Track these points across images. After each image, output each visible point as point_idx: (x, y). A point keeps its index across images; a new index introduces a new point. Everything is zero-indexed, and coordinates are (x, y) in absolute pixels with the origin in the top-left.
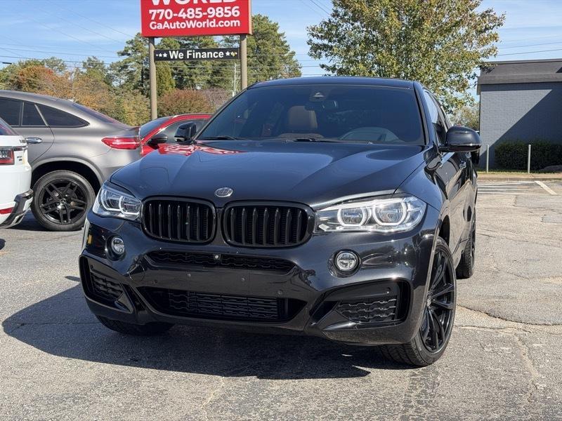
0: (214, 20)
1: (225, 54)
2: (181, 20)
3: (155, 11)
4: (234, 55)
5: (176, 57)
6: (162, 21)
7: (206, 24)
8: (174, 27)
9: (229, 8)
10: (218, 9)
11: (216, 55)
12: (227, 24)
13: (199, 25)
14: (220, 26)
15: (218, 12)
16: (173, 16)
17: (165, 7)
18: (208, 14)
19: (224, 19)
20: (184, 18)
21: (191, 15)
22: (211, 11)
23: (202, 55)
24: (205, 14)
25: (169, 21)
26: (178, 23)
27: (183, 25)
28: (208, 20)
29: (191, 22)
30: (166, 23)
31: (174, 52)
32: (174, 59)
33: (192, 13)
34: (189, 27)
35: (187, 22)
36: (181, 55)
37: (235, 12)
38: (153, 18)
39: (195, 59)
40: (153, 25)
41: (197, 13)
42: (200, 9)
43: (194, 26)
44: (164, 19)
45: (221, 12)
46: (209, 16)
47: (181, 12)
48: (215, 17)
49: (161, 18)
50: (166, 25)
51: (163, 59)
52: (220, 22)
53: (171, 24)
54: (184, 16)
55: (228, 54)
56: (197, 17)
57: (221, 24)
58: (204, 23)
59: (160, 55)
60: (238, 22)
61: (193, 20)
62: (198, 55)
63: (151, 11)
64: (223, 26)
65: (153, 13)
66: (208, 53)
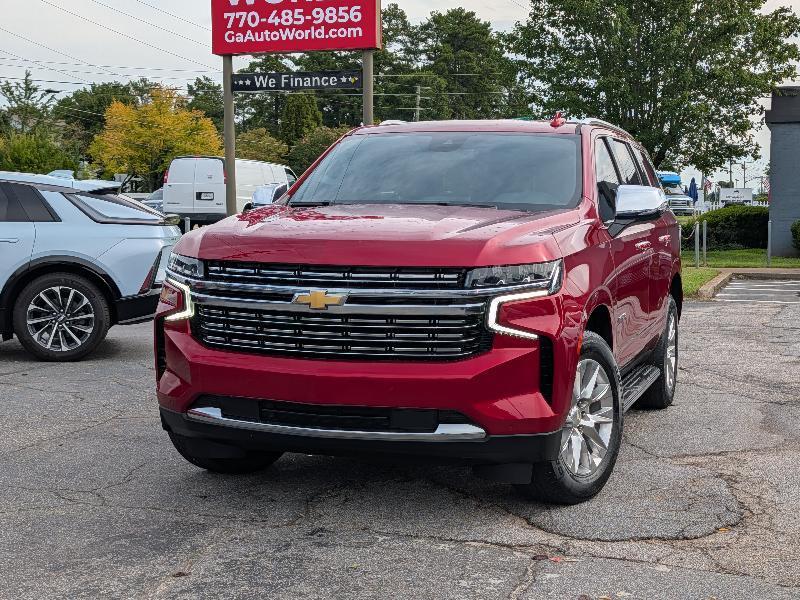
0: (323, 27)
1: (339, 80)
2: (272, 28)
3: (232, 15)
4: (353, 81)
5: (265, 86)
6: (244, 30)
7: (310, 34)
8: (262, 39)
9: (347, 8)
10: (328, 10)
11: (325, 81)
12: (342, 33)
13: (300, 35)
14: (332, 36)
15: (329, 15)
16: (260, 23)
17: (248, 9)
18: (313, 18)
20: (276, 24)
21: (287, 20)
22: (318, 13)
23: (303, 81)
24: (309, 18)
25: (254, 30)
26: (267, 32)
27: (275, 36)
28: (313, 28)
29: (287, 30)
30: (249, 32)
31: (261, 78)
32: (262, 88)
33: (290, 17)
34: (284, 38)
35: (281, 30)
36: (272, 82)
37: (355, 14)
38: (229, 26)
39: (294, 86)
40: (230, 37)
41: (296, 16)
42: (301, 11)
43: (291, 38)
44: (246, 27)
45: (333, 15)
46: (315, 22)
47: (272, 16)
48: (324, 22)
49: (241, 25)
50: (249, 36)
51: (244, 87)
52: (331, 31)
53: (257, 34)
54: (277, 21)
55: (344, 80)
56: (295, 23)
58: (307, 32)
59: (241, 82)
60: (359, 29)
61: (291, 27)
62: (298, 81)
63: (226, 15)
64: (335, 36)
65: (229, 18)
66: (314, 79)
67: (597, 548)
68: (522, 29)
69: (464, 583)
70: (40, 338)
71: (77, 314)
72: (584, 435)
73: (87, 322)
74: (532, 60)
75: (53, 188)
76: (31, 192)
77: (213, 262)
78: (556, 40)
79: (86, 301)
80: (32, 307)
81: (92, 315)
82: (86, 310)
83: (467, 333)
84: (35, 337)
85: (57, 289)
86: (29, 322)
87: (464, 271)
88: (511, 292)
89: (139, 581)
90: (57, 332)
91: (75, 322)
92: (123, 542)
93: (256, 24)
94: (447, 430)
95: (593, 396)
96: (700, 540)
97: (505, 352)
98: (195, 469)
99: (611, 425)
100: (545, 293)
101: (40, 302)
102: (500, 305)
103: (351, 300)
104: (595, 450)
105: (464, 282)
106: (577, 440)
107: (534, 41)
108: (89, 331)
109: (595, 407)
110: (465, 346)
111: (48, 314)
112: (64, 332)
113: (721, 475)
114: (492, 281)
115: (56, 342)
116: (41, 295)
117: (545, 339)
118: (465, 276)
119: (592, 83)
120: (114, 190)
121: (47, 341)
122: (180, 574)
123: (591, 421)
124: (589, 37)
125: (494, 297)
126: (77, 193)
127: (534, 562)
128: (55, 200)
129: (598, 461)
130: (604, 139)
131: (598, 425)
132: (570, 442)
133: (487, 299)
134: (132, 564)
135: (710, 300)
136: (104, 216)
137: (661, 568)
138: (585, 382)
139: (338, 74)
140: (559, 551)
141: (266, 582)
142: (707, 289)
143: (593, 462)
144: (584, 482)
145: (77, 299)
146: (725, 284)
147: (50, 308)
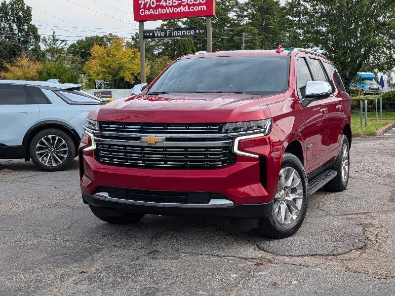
0: (187, 6)
1: (195, 32)
2: (162, 7)
3: (143, 2)
4: (202, 32)
5: (159, 35)
6: (149, 9)
7: (180, 10)
8: (157, 13)
11: (189, 33)
12: (196, 8)
13: (176, 10)
14: (191, 10)
16: (157, 5)
18: (182, 2)
19: (194, 5)
20: (165, 5)
21: (169, 3)
23: (178, 33)
24: (179, 2)
25: (153, 9)
26: (160, 10)
27: (164, 11)
28: (182, 7)
29: (170, 8)
30: (151, 9)
31: (157, 32)
32: (158, 37)
33: (171, 2)
34: (168, 12)
35: (167, 8)
36: (163, 34)
38: (142, 7)
39: (173, 36)
40: (142, 12)
41: (174, 1)
43: (171, 12)
44: (150, 7)
46: (183, 4)
47: (162, 2)
48: (187, 4)
49: (147, 6)
50: (151, 11)
51: (149, 37)
52: (191, 8)
53: (155, 10)
54: (164, 4)
55: (197, 31)
56: (174, 4)
57: (192, 9)
58: (179, 9)
59: (148, 34)
60: (204, 6)
61: (171, 7)
62: (176, 33)
63: (140, 2)
64: (193, 10)
65: (142, 3)
66: (183, 32)
67: (287, 260)
68: (288, 3)
69: (218, 277)
70: (42, 160)
71: (60, 148)
72: (287, 205)
73: (65, 152)
74: (294, 19)
75: (47, 88)
76: (38, 90)
77: (103, 123)
78: (306, 8)
79: (64, 142)
80: (38, 145)
81: (67, 149)
82: (64, 146)
83: (224, 155)
84: (40, 159)
85: (50, 136)
86: (37, 153)
87: (221, 125)
88: (245, 135)
89: (63, 275)
90: (50, 157)
91: (60, 152)
92: (59, 257)
93: (155, 5)
94: (215, 202)
95: (292, 185)
96: (341, 256)
97: (242, 164)
98: (102, 222)
99: (302, 199)
100: (262, 135)
101: (42, 143)
102: (240, 141)
103: (167, 140)
104: (293, 212)
105: (221, 130)
106: (284, 207)
107: (295, 10)
108: (66, 156)
109: (293, 190)
110: (223, 162)
111: (46, 148)
112: (54, 157)
113: (361, 224)
114: (236, 130)
115: (50, 162)
116: (43, 139)
117: (262, 157)
118: (222, 127)
119: (324, 29)
120: (78, 89)
121: (46, 161)
122: (83, 272)
123: (291, 197)
124: (323, 7)
125: (236, 137)
126: (60, 90)
127: (255, 266)
128: (49, 94)
129: (295, 217)
130: (304, 58)
131: (295, 200)
132: (280, 208)
133: (233, 138)
134: (61, 267)
135: (381, 137)
136: (71, 101)
137: (318, 269)
138: (287, 178)
139: (195, 29)
140: (269, 261)
141: (123, 275)
142: (379, 131)
143: (292, 218)
144: (287, 227)
145: (60, 141)
146: (390, 128)
147: (47, 146)
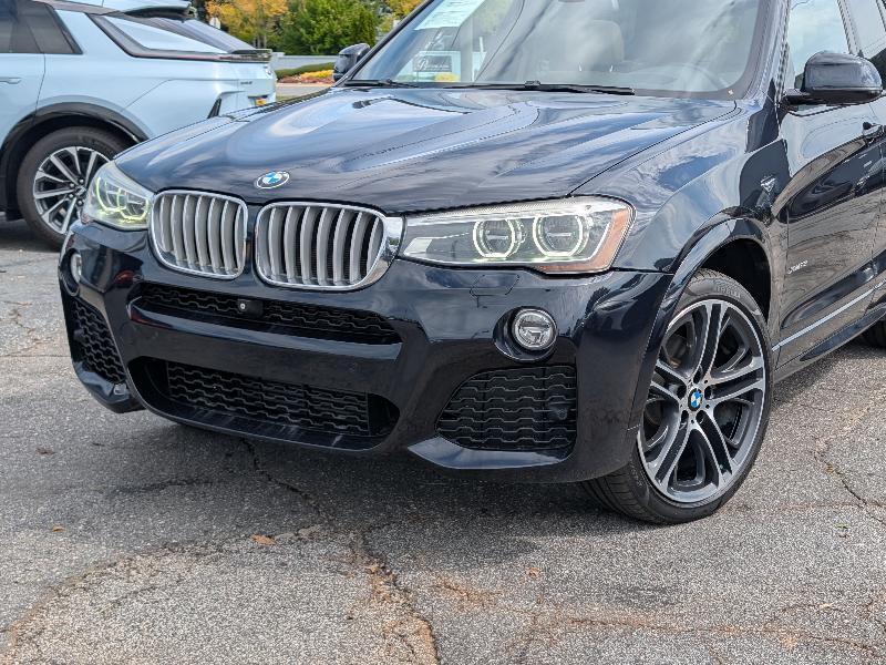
76: (46, 11)
80: (40, 174)
84: (46, 217)
85: (73, 151)
86: (37, 196)
101: (51, 169)
111: (63, 185)
116: (53, 158)
126: (109, 14)
128: (76, 24)
136: (138, 45)
147: (65, 178)
